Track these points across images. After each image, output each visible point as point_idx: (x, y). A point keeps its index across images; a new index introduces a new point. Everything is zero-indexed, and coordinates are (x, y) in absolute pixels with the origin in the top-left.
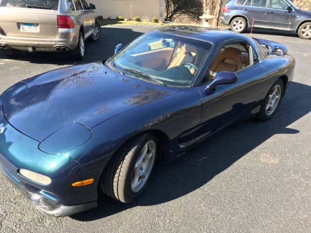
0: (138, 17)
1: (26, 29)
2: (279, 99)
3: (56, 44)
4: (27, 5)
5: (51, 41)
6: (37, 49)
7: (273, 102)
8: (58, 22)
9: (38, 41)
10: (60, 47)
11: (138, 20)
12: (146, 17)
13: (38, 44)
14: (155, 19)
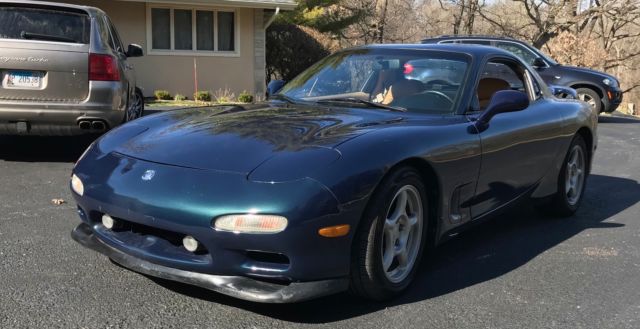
0: (206, 93)
1: (18, 82)
2: (583, 175)
3: (81, 114)
4: (22, 33)
5: (72, 108)
6: (34, 127)
7: (575, 179)
8: (89, 69)
9: (43, 107)
10: (91, 120)
11: (207, 98)
12: (226, 92)
13: (41, 114)
14: (246, 97)
